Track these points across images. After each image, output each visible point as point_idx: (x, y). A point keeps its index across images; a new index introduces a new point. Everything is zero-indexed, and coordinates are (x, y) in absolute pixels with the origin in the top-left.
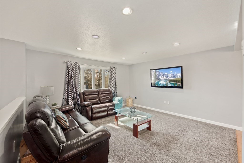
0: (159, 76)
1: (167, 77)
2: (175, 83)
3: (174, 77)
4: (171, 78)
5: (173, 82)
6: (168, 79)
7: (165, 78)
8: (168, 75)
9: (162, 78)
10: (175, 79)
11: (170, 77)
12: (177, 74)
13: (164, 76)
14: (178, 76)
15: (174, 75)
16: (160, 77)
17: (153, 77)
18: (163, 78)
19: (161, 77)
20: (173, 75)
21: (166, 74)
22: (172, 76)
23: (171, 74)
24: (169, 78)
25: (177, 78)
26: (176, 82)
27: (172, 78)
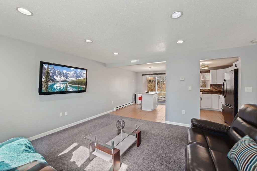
0: (53, 76)
1: (67, 77)
2: (79, 86)
3: (77, 77)
4: (73, 79)
5: (77, 85)
6: (67, 80)
7: (63, 78)
8: (67, 74)
9: (58, 79)
10: (79, 80)
11: (71, 77)
12: (82, 73)
13: (61, 76)
14: (84, 75)
15: (78, 73)
16: (55, 77)
17: (44, 78)
18: (60, 78)
19: (57, 77)
20: (76, 73)
21: (65, 71)
22: (74, 76)
23: (73, 72)
24: (69, 78)
25: (82, 78)
26: (81, 85)
27: (75, 79)
